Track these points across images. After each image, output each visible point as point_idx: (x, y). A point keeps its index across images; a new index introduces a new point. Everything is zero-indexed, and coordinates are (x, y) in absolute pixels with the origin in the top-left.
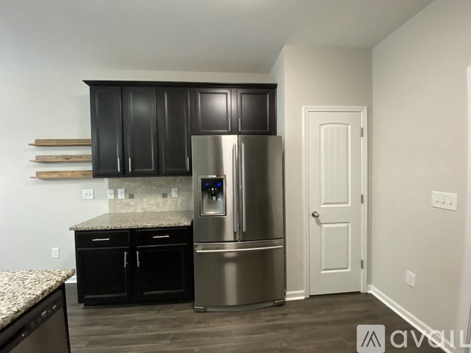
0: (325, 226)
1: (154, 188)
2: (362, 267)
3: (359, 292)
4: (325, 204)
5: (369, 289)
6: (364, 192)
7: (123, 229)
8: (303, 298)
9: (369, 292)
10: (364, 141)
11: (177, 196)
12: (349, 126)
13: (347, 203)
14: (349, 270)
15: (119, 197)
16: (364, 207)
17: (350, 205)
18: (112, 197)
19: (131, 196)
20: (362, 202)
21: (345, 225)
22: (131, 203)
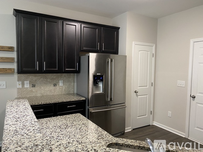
0: (139, 97)
1: (49, 80)
2: (151, 114)
3: (150, 125)
4: (139, 87)
5: (153, 123)
6: (153, 81)
7: (50, 104)
8: (131, 130)
9: (153, 124)
10: (153, 59)
11: (62, 85)
12: (149, 52)
13: (147, 86)
14: (147, 116)
15: (26, 86)
16: (153, 88)
17: (148, 87)
18: (21, 87)
19: (34, 86)
20: (152, 86)
21: (146, 96)
22: (34, 90)
